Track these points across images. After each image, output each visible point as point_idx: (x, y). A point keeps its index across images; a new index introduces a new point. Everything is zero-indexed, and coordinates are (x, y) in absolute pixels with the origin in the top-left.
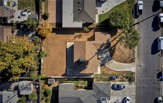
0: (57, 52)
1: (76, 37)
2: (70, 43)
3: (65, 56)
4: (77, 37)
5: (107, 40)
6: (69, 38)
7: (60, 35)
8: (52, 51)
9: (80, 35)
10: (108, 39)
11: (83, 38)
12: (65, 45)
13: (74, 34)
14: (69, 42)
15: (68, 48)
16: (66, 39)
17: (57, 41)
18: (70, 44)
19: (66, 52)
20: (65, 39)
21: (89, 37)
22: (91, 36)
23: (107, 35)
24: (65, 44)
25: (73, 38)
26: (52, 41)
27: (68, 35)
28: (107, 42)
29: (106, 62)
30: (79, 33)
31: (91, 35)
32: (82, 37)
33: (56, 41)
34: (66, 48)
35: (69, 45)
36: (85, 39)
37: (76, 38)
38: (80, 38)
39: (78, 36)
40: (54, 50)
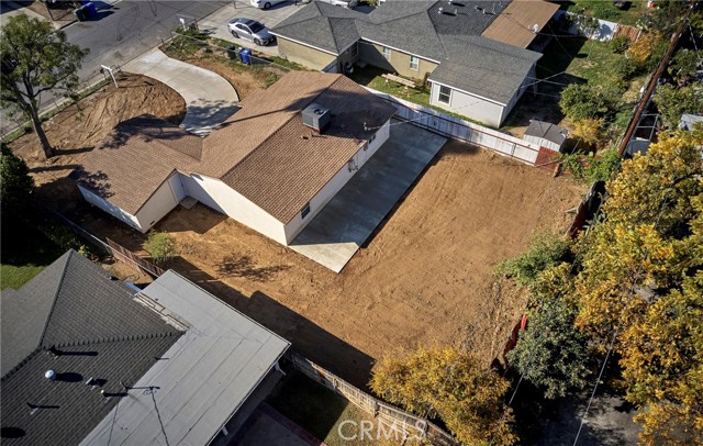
0: (436, 258)
1: (260, 274)
2: (322, 260)
3: (396, 217)
4: (257, 267)
5: (119, 144)
6: (303, 291)
7: (348, 340)
8: (462, 275)
9: (229, 268)
10: (112, 147)
11: (225, 247)
12: (359, 264)
13: (258, 294)
14: (325, 269)
15: (354, 246)
16: (331, 291)
17: (397, 319)
18: (326, 253)
19: (379, 228)
20: (333, 297)
21: (191, 234)
22: (174, 234)
23: (94, 172)
24: (357, 271)
25: (280, 273)
26: (430, 331)
27: (298, 308)
28: (127, 138)
29: (223, 109)
30: (226, 281)
31: (173, 240)
32: (228, 253)
33: (401, 314)
34: (363, 251)
35: (334, 256)
36: (223, 236)
37: (262, 270)
38: (243, 254)
39: (244, 274)
40: (450, 278)
